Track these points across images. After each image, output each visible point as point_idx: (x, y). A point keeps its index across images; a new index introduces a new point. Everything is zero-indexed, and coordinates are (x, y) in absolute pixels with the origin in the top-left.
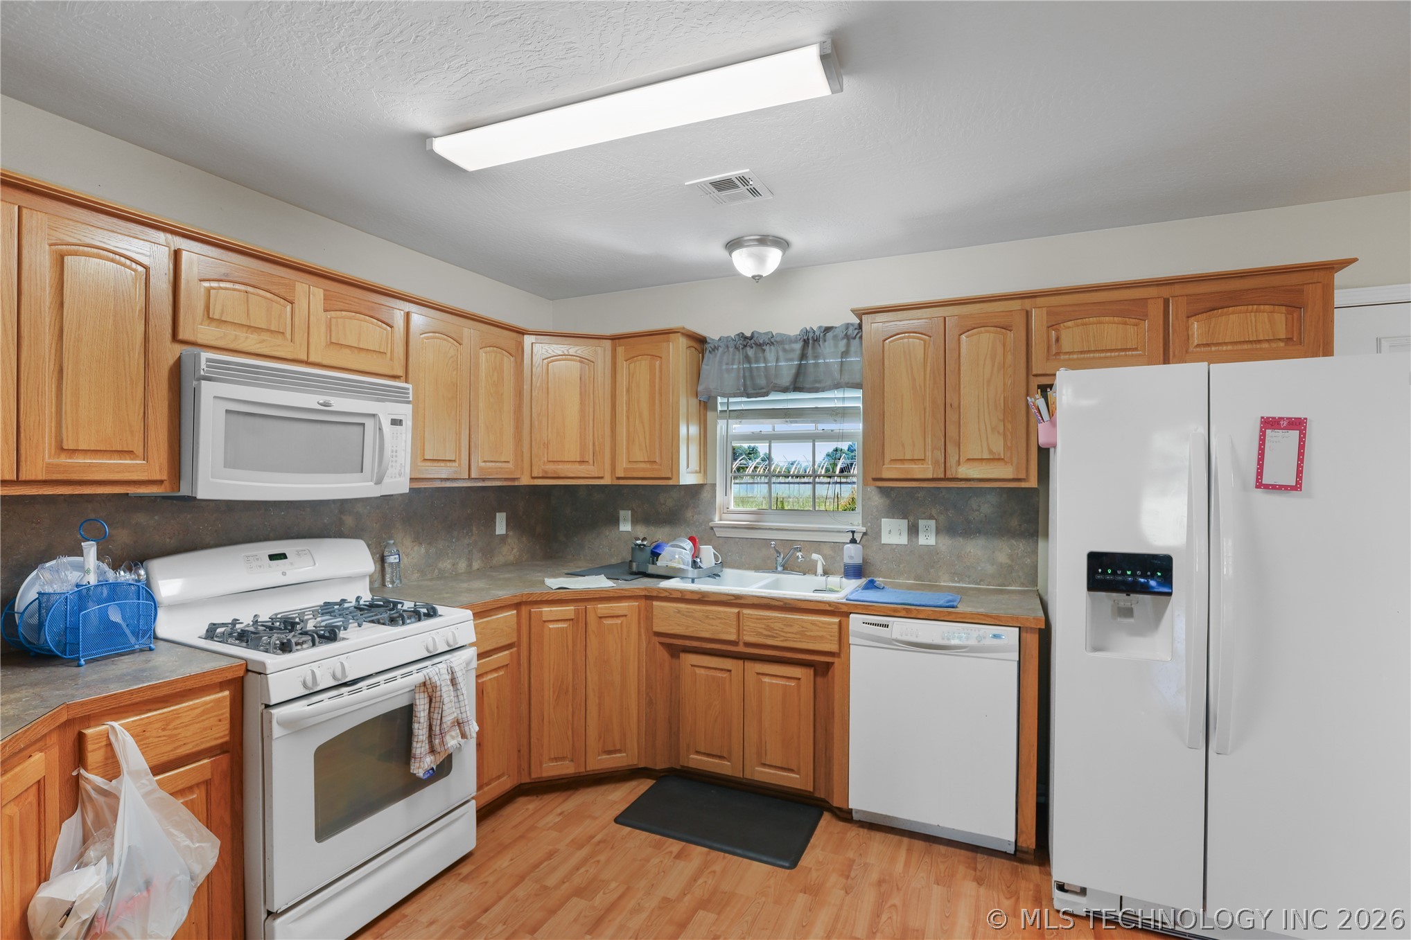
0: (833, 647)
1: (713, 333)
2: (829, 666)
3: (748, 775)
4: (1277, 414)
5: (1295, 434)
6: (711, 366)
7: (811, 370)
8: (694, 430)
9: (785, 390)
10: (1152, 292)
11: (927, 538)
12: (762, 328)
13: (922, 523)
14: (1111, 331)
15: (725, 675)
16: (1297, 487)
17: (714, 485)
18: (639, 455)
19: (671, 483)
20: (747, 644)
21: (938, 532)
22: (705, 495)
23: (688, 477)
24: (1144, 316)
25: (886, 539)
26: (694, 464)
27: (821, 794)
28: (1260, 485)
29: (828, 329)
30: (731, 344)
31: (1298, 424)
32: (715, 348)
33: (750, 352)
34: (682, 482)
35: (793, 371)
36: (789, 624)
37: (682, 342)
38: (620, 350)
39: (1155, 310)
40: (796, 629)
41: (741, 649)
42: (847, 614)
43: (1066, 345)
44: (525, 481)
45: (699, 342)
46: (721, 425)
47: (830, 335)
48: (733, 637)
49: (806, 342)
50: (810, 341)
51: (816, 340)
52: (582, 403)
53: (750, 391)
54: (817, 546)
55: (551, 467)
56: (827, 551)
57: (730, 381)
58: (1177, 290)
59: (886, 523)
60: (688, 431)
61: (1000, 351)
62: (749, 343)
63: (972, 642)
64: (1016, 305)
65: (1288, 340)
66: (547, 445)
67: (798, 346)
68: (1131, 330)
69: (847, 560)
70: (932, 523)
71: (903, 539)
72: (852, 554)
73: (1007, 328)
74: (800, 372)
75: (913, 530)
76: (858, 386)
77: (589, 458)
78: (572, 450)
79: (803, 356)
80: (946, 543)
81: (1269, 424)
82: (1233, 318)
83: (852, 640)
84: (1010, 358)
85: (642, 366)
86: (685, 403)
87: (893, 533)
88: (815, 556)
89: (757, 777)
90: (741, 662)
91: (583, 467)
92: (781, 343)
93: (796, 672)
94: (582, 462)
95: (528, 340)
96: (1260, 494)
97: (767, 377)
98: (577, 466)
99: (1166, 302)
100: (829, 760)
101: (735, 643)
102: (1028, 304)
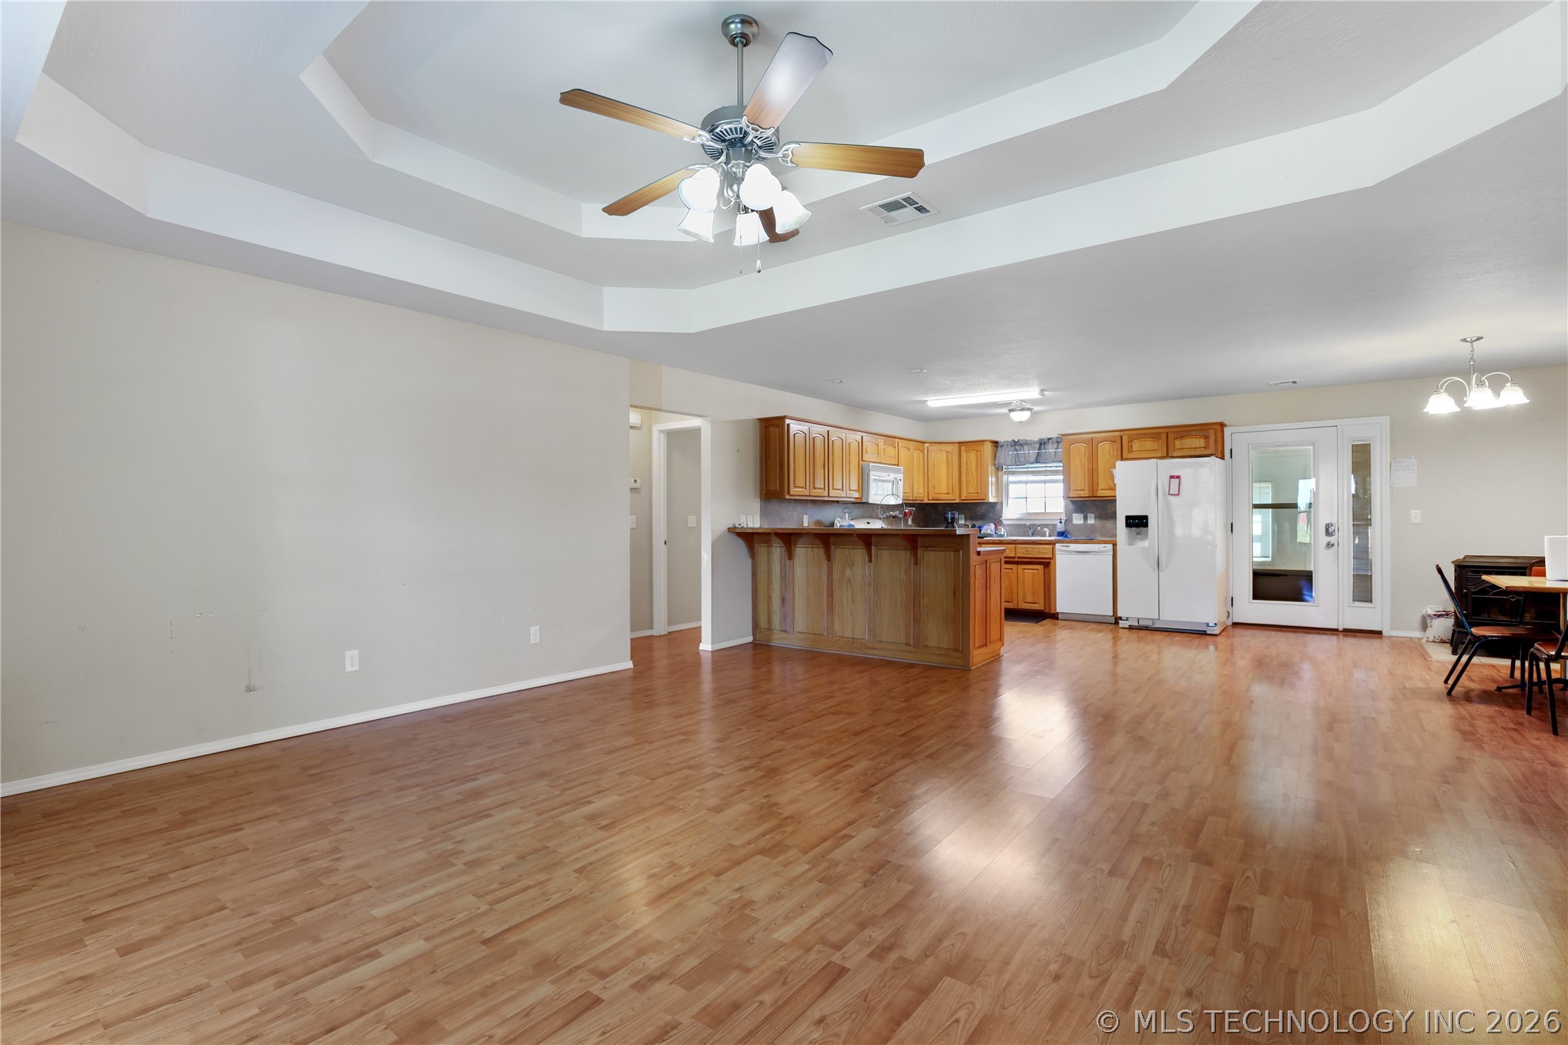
0: (1050, 556)
1: (1001, 439)
2: (1049, 563)
3: (1019, 607)
4: (1173, 474)
5: (1178, 480)
6: (1001, 453)
7: (1043, 454)
8: (994, 479)
9: (1032, 463)
10: (1163, 430)
11: (1091, 521)
12: (1022, 438)
13: (1089, 515)
14: (1149, 444)
15: (1010, 571)
16: (1178, 495)
17: (1002, 503)
18: (972, 490)
19: (985, 501)
20: (1019, 558)
21: (1095, 519)
22: (998, 507)
23: (992, 499)
24: (1160, 439)
25: (1075, 522)
26: (994, 494)
27: (1047, 611)
28: (1169, 494)
29: (1050, 439)
30: (1009, 444)
31: (1178, 477)
32: (1002, 446)
33: (1018, 448)
34: (990, 501)
35: (1036, 455)
36: (1034, 549)
37: (989, 444)
38: (963, 448)
39: (1164, 437)
40: (1037, 550)
41: (1016, 559)
42: (1055, 544)
43: (1134, 448)
44: (926, 501)
45: (996, 443)
46: (1005, 477)
47: (1050, 441)
48: (1013, 555)
49: (1041, 444)
50: (1042, 443)
51: (1045, 443)
52: (948, 470)
53: (1017, 463)
54: (1047, 526)
55: (936, 496)
56: (1051, 528)
57: (1009, 460)
58: (1171, 430)
59: (1075, 516)
60: (992, 479)
61: (1112, 450)
62: (1016, 444)
63: (1097, 549)
64: (1118, 434)
65: (1205, 448)
66: (934, 487)
67: (1037, 446)
68: (1156, 444)
69: (1058, 530)
70: (1093, 515)
71: (1082, 522)
72: (1060, 528)
73: (1114, 442)
74: (1038, 455)
75: (1085, 518)
76: (1061, 462)
77: (950, 491)
78: (944, 489)
79: (1040, 449)
80: (1099, 522)
81: (1172, 477)
82: (1188, 440)
83: (1057, 552)
84: (1115, 453)
85: (972, 456)
86: (991, 469)
87: (1077, 519)
88: (1045, 529)
89: (1023, 608)
90: (1016, 566)
91: (948, 495)
92: (1030, 444)
93: (1037, 567)
94: (948, 494)
95: (926, 445)
96: (1170, 497)
97: (1025, 457)
98: (946, 495)
99: (1167, 434)
100: (1050, 597)
101: (1014, 558)
102: (1122, 433)
